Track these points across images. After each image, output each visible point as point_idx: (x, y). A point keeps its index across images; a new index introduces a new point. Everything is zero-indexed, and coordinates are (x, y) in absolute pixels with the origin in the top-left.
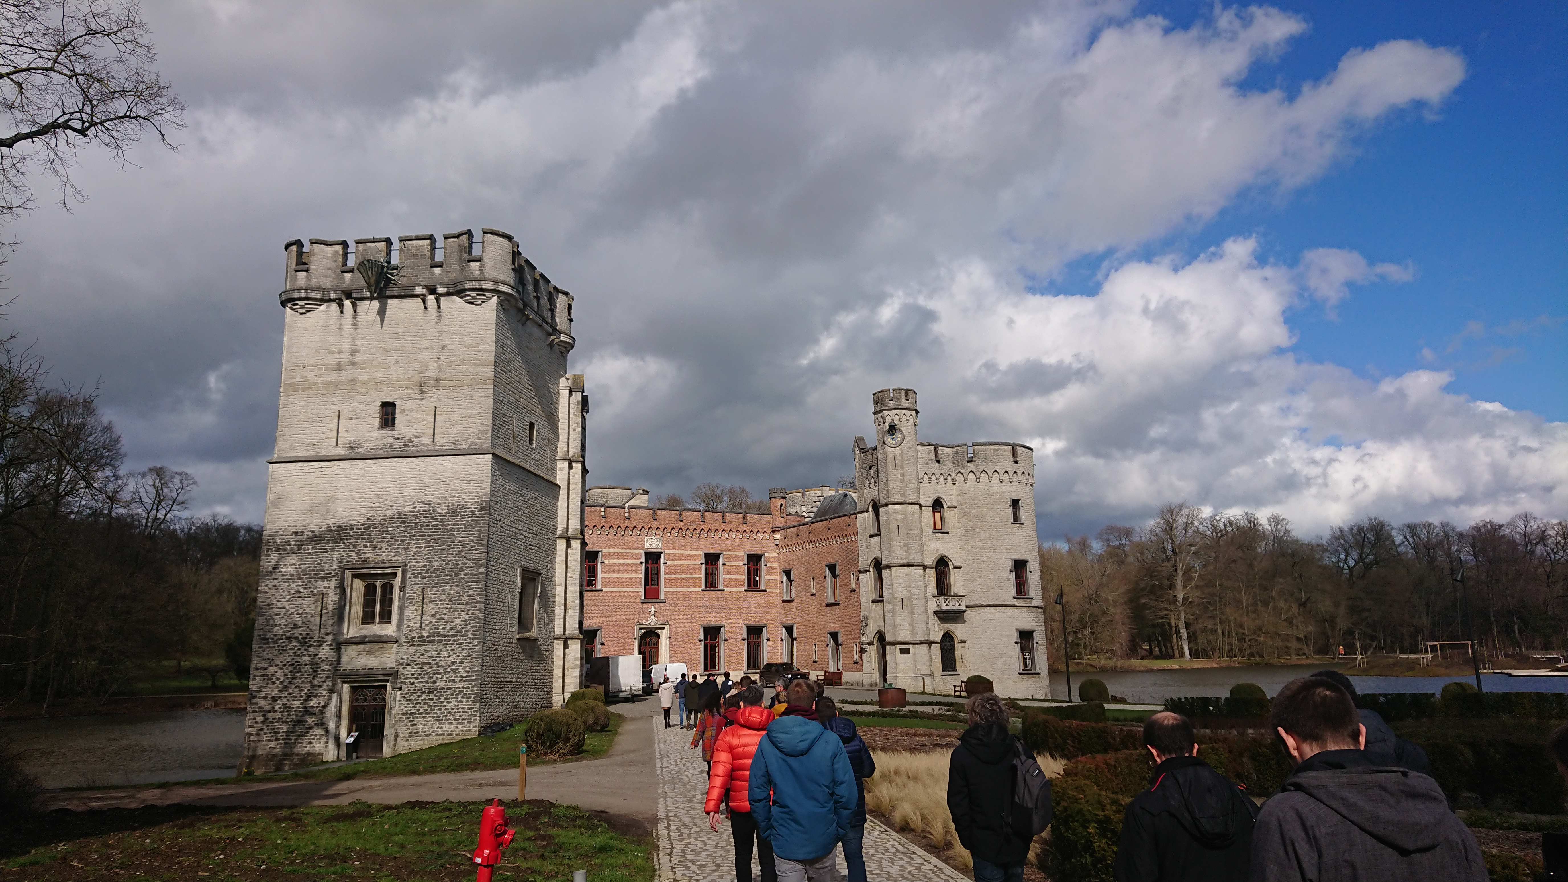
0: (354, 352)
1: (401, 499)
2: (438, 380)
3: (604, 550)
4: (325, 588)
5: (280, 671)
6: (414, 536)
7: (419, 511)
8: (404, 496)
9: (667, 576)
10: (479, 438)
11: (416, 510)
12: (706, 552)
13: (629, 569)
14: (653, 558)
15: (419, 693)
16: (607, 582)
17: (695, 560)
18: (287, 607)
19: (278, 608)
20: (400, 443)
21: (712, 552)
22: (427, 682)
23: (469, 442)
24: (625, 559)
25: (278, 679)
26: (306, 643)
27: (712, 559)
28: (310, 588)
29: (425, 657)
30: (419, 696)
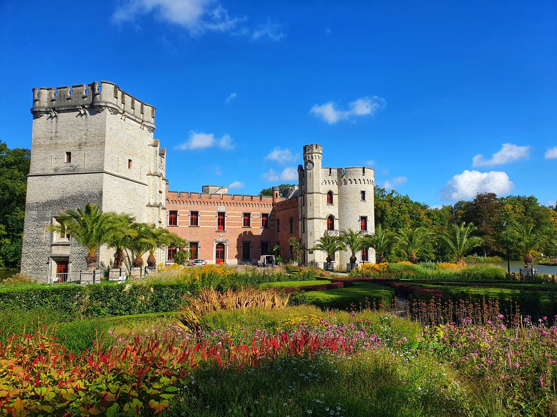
0: (56, 132)
1: (72, 190)
2: (86, 143)
3: (200, 211)
4: (46, 224)
5: (32, 254)
6: (77, 205)
7: (78, 195)
8: (73, 189)
9: (227, 222)
10: (100, 166)
11: (77, 194)
12: (244, 212)
13: (211, 219)
14: (222, 215)
15: (78, 264)
16: (203, 224)
17: (239, 216)
18: (34, 231)
19: (31, 231)
20: (71, 168)
21: (247, 212)
22: (81, 260)
23: (96, 168)
24: (209, 215)
25: (31, 257)
26: (40, 244)
27: (247, 216)
28: (42, 224)
29: (80, 250)
30: (78, 265)
